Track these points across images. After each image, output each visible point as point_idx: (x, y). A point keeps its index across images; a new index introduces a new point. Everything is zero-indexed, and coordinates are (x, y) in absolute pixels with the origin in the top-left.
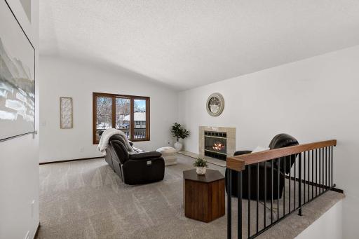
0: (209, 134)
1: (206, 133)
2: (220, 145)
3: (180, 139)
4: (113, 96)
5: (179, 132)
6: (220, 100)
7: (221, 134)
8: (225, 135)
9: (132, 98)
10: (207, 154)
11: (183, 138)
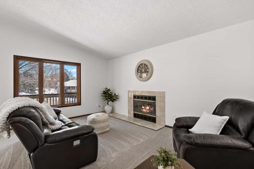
0: (138, 97)
1: (135, 97)
2: (148, 108)
3: (110, 103)
4: (41, 61)
5: (109, 96)
6: (149, 66)
7: (150, 98)
8: (154, 98)
9: (63, 63)
10: (136, 116)
11: (113, 101)
